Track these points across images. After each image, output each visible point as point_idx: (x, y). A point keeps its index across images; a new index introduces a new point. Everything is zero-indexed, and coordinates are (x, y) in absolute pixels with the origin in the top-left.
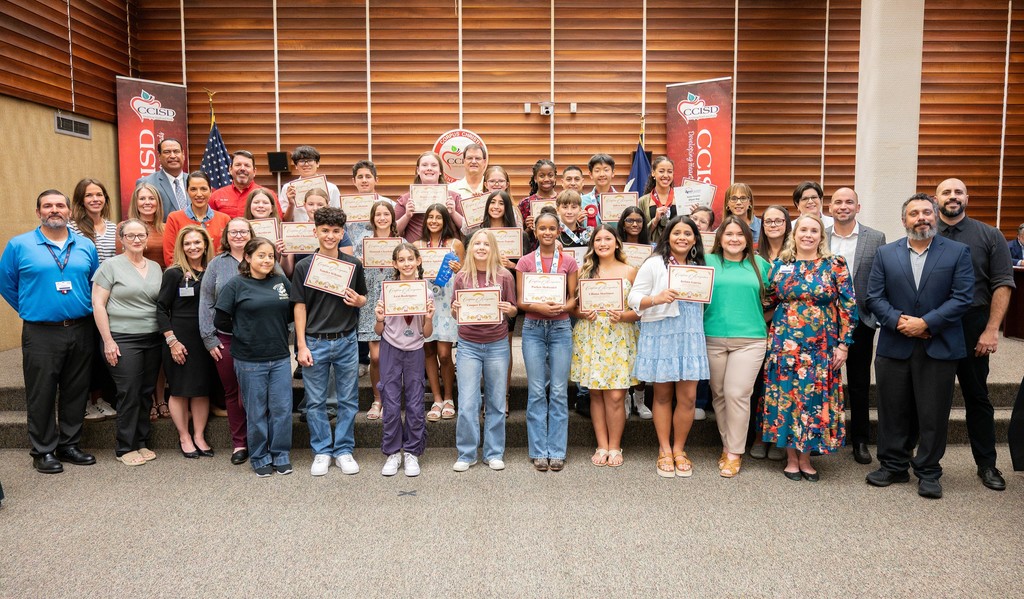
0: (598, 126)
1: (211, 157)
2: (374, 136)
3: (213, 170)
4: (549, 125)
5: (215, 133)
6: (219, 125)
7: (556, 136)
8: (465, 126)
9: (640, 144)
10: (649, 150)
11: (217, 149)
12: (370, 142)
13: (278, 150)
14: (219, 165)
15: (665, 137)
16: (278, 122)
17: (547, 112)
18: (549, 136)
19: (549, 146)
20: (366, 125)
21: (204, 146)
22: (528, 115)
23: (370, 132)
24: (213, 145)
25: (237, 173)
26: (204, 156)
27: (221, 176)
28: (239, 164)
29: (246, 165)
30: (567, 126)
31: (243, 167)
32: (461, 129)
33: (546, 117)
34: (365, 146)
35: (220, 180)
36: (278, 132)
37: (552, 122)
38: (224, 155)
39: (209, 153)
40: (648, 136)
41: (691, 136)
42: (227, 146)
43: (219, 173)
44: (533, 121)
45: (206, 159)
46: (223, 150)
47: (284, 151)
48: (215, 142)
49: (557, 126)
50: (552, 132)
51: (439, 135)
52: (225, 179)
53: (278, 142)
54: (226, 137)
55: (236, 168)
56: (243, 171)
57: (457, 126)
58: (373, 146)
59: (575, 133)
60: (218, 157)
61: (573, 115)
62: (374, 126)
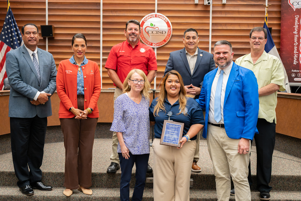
0: (239, 12)
1: (7, 28)
2: (104, 17)
3: (8, 35)
4: (209, 11)
5: (10, 13)
6: (12, 9)
7: (213, 18)
8: (159, 11)
9: (265, 23)
10: (270, 27)
11: (11, 23)
12: (101, 20)
13: (47, 24)
14: (12, 32)
15: (279, 19)
16: (47, 7)
17: (209, 3)
18: (209, 18)
19: (209, 24)
20: (99, 10)
21: (4, 21)
22: (196, 5)
23: (101, 14)
24: (9, 21)
25: (130, 35)
26: (3, 27)
27: (13, 39)
28: (131, 29)
29: (136, 29)
30: (221, 12)
31: (133, 31)
32: (156, 13)
33: (208, 6)
34: (99, 23)
35: (12, 42)
36: (47, 13)
37: (211, 9)
38: (15, 26)
39: (6, 25)
40: (270, 19)
41: (297, 19)
42: (17, 21)
43: (12, 37)
44: (199, 8)
45: (4, 28)
46: (14, 23)
47: (50, 24)
48: (10, 18)
49: (214, 12)
50: (211, 15)
51: (143, 17)
52: (15, 41)
53: (47, 19)
54: (16, 16)
55: (129, 32)
56: (133, 34)
57: (153, 11)
58: (103, 22)
59: (224, 16)
60: (11, 27)
61: (224, 5)
62: (104, 11)
